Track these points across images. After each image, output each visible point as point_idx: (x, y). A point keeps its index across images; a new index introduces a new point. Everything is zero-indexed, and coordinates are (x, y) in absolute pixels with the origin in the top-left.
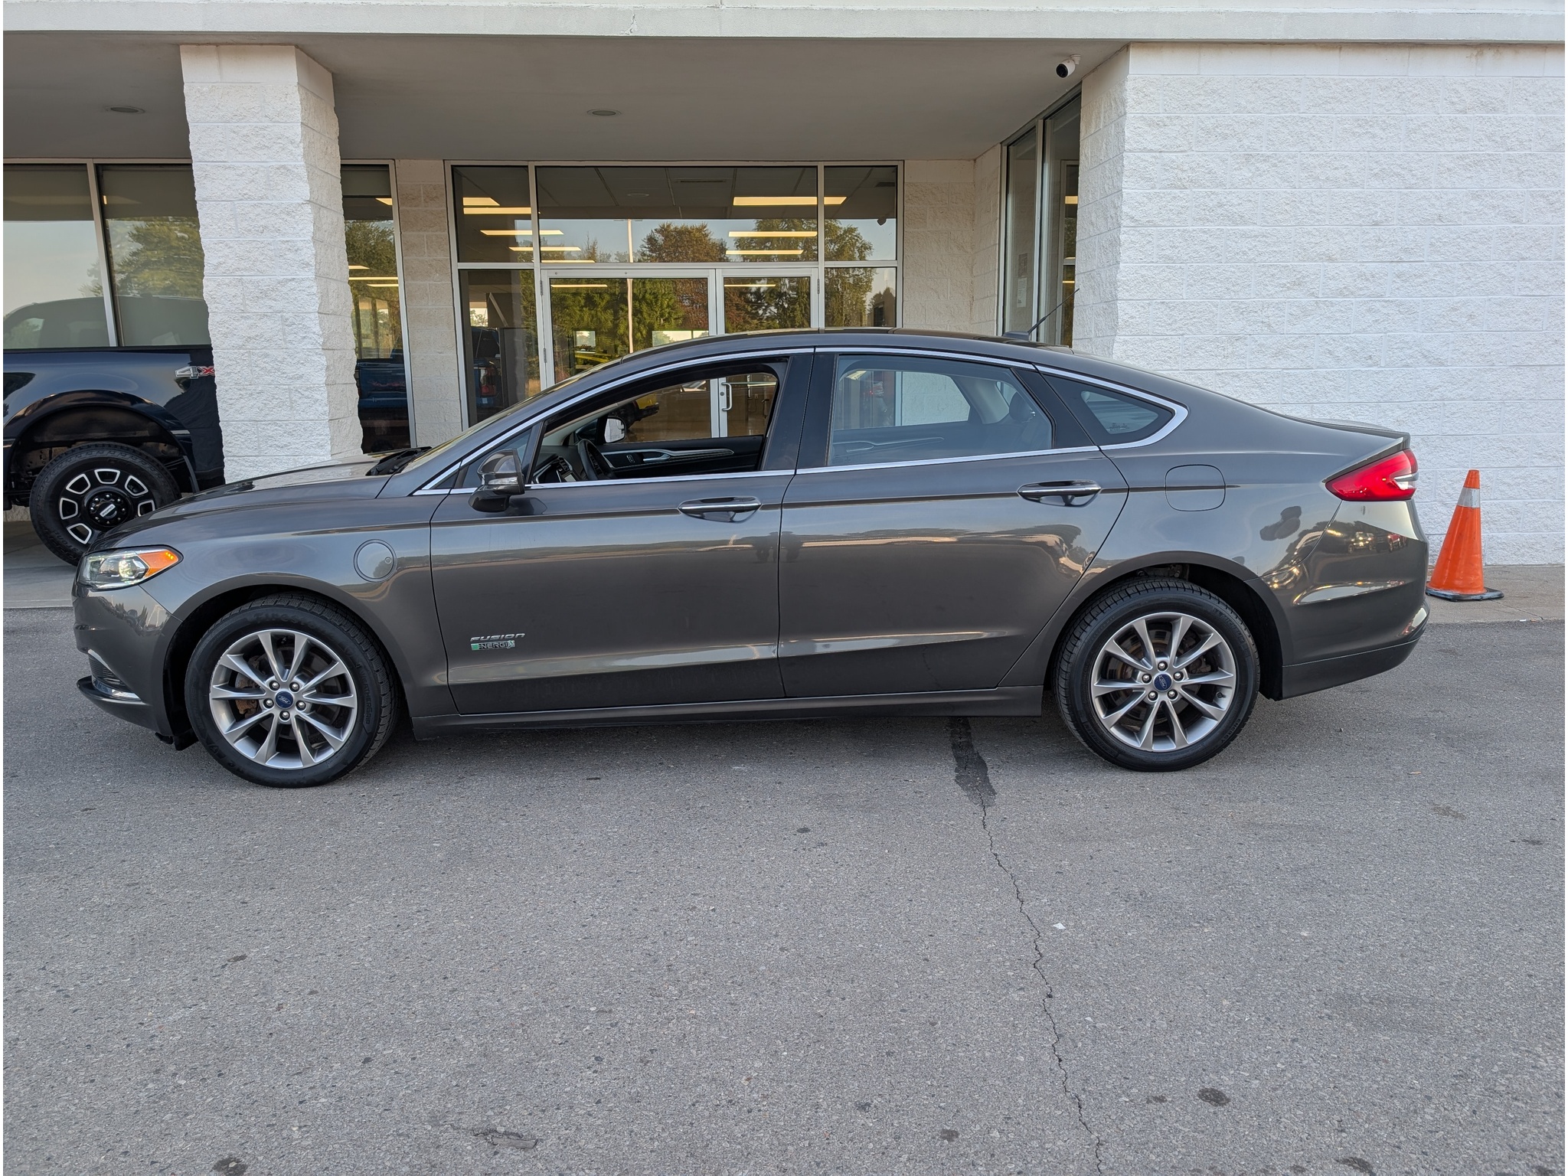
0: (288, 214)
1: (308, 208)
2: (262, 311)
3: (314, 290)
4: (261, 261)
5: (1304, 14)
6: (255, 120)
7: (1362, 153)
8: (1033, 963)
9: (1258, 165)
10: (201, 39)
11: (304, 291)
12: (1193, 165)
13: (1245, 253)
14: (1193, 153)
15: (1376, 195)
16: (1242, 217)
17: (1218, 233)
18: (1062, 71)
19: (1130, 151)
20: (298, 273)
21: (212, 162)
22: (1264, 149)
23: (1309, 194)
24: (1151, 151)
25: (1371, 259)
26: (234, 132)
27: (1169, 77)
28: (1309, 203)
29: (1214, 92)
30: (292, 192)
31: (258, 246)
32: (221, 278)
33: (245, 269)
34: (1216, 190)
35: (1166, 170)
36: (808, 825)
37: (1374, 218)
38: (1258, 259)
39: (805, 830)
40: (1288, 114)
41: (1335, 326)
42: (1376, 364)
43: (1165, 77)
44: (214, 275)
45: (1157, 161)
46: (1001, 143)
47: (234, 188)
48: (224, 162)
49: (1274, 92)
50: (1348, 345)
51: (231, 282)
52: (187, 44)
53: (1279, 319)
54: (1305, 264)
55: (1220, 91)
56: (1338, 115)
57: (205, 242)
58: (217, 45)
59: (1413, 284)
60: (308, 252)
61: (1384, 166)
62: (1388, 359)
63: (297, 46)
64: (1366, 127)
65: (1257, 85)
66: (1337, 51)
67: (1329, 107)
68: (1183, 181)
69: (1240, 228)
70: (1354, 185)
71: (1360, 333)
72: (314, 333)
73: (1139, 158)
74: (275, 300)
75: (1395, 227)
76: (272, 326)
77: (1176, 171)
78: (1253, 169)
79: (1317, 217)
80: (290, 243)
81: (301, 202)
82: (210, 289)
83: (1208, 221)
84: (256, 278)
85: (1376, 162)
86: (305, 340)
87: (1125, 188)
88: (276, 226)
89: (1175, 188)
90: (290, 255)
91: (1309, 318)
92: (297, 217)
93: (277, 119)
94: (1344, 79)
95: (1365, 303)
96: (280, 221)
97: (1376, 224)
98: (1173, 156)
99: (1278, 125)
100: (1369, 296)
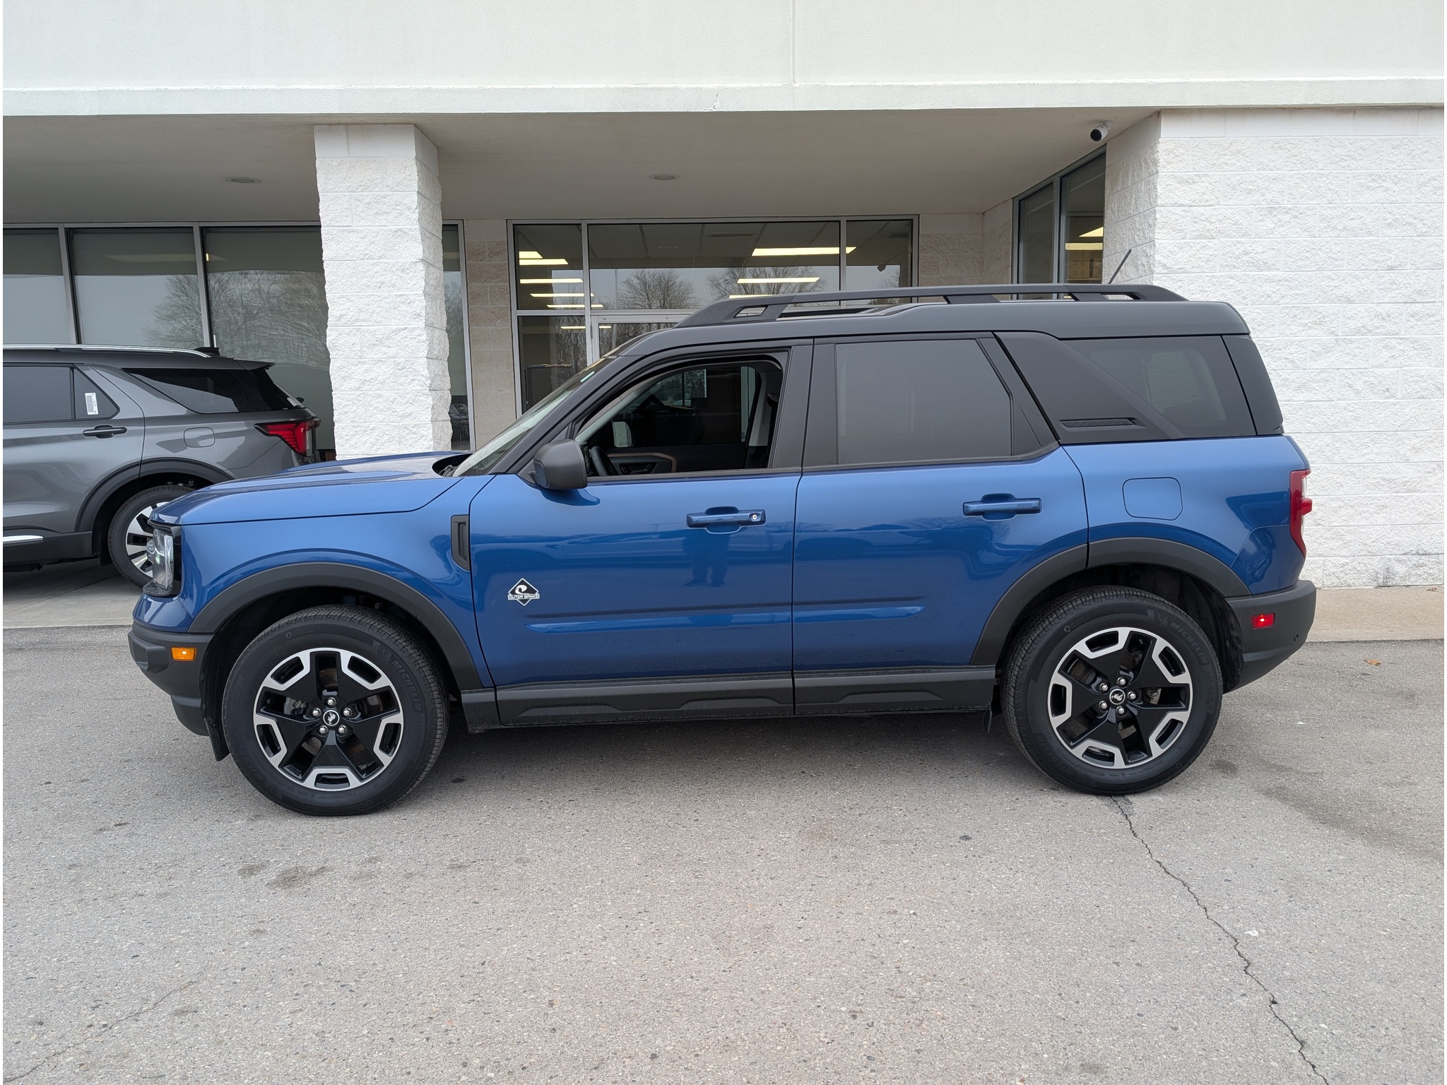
0: (403, 271)
1: (421, 266)
2: (377, 356)
3: (424, 337)
4: (378, 313)
5: (1322, 82)
6: (377, 189)
7: (1376, 205)
8: (1243, 969)
9: (1280, 217)
10: (334, 120)
11: (415, 338)
12: (1220, 217)
13: (1269, 296)
14: (1219, 206)
15: (1390, 243)
16: (1266, 263)
17: (1244, 278)
18: (1096, 135)
19: (1162, 206)
20: (410, 323)
21: (339, 226)
22: (1285, 202)
23: (1328, 242)
24: (1182, 205)
25: (1386, 300)
26: (359, 200)
27: (1197, 139)
28: (1328, 250)
29: (1239, 152)
30: (407, 252)
31: (376, 300)
32: (342, 328)
33: (363, 321)
34: (1242, 240)
35: (1196, 222)
36: (968, 834)
37: (1389, 263)
38: (1282, 301)
39: (966, 838)
40: (1307, 171)
41: (1353, 361)
42: (1393, 396)
43: (1194, 139)
44: (336, 325)
45: (1188, 214)
46: (1013, 198)
47: (357, 249)
48: (348, 226)
49: (1293, 151)
50: (1366, 378)
51: (350, 332)
52: (320, 124)
53: (1301, 356)
54: (1325, 305)
55: (1244, 152)
56: (1354, 171)
57: (329, 297)
58: (347, 124)
59: (1426, 322)
60: (420, 304)
61: (1398, 217)
62: (1404, 392)
63: (415, 125)
64: (1380, 181)
65: (1278, 145)
66: (1352, 115)
67: (1344, 164)
68: (1212, 232)
69: (1265, 273)
70: (1370, 234)
71: (1378, 367)
72: (423, 376)
73: (1171, 212)
74: (389, 347)
75: (1408, 271)
76: (386, 370)
77: (1205, 223)
78: (1275, 220)
79: (1337, 263)
80: (404, 297)
81: (415, 260)
82: (332, 338)
83: (1234, 267)
84: (373, 327)
85: (1390, 213)
86: (414, 382)
87: (1158, 239)
88: (392, 282)
89: (1205, 238)
90: (404, 307)
91: (1330, 354)
92: (411, 274)
93: (397, 188)
94: (1358, 139)
95: (1382, 340)
96: (396, 277)
97: (1391, 268)
98: (1201, 210)
99: (1297, 181)
100: (1385, 334)
